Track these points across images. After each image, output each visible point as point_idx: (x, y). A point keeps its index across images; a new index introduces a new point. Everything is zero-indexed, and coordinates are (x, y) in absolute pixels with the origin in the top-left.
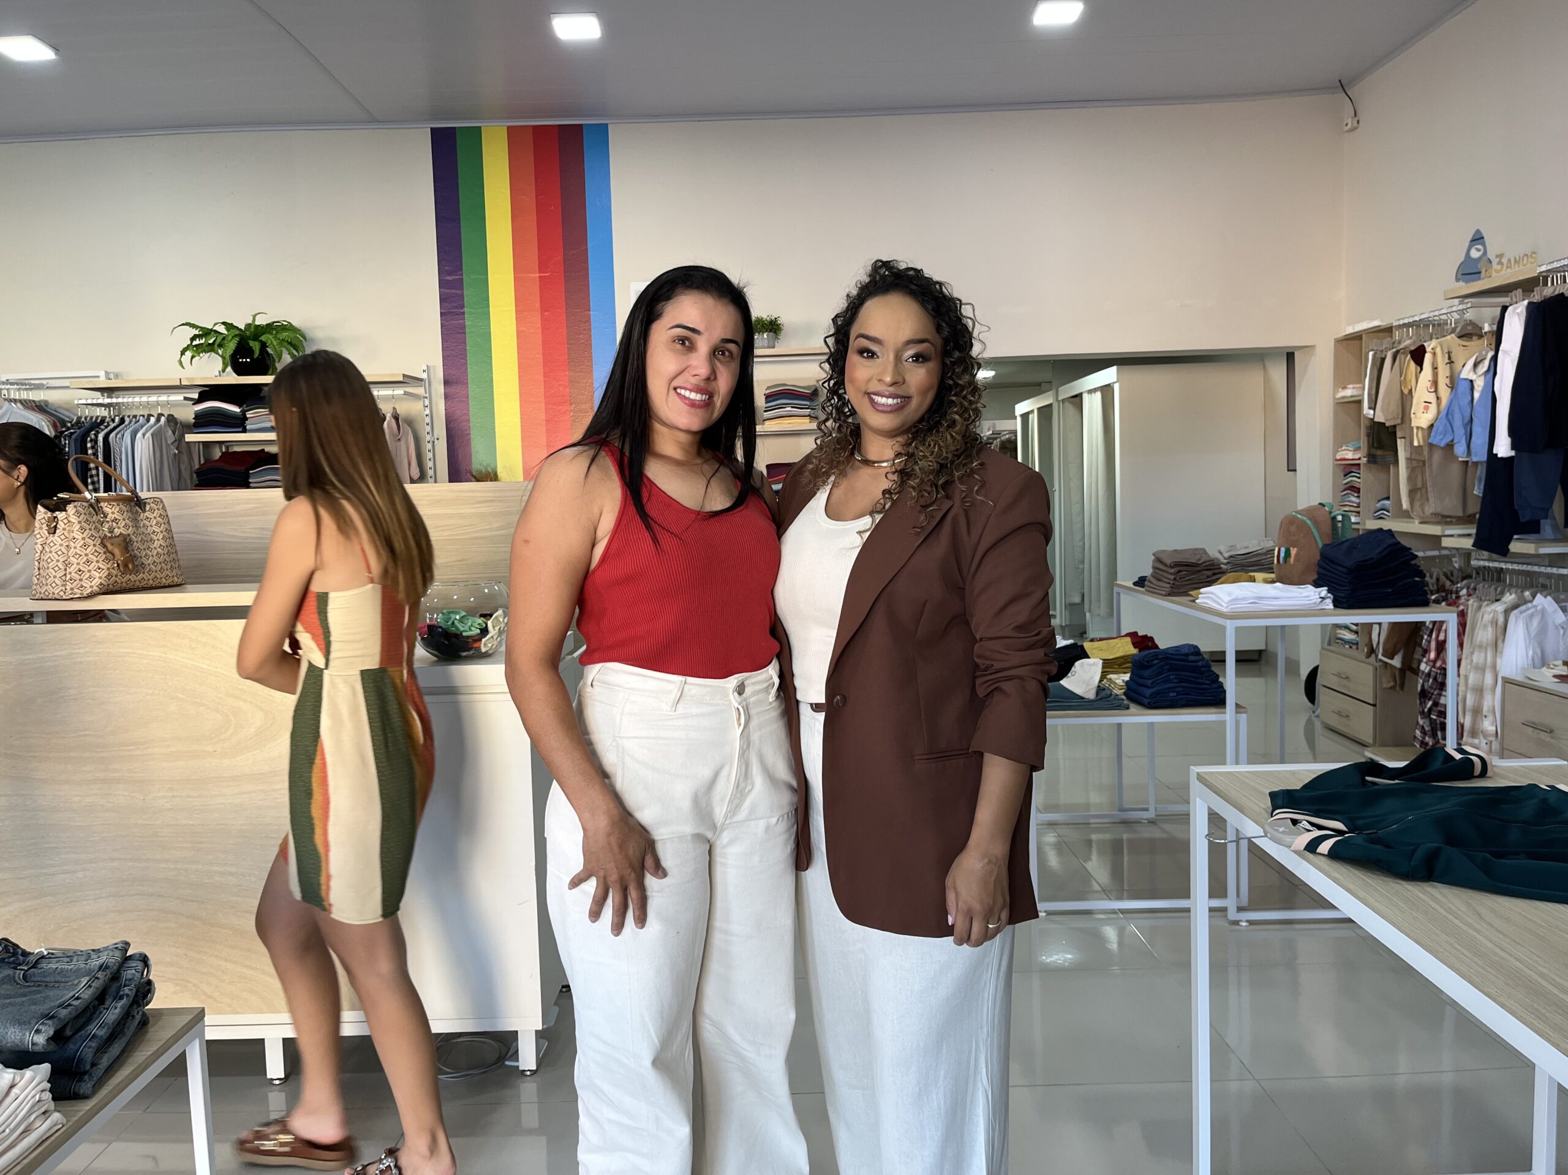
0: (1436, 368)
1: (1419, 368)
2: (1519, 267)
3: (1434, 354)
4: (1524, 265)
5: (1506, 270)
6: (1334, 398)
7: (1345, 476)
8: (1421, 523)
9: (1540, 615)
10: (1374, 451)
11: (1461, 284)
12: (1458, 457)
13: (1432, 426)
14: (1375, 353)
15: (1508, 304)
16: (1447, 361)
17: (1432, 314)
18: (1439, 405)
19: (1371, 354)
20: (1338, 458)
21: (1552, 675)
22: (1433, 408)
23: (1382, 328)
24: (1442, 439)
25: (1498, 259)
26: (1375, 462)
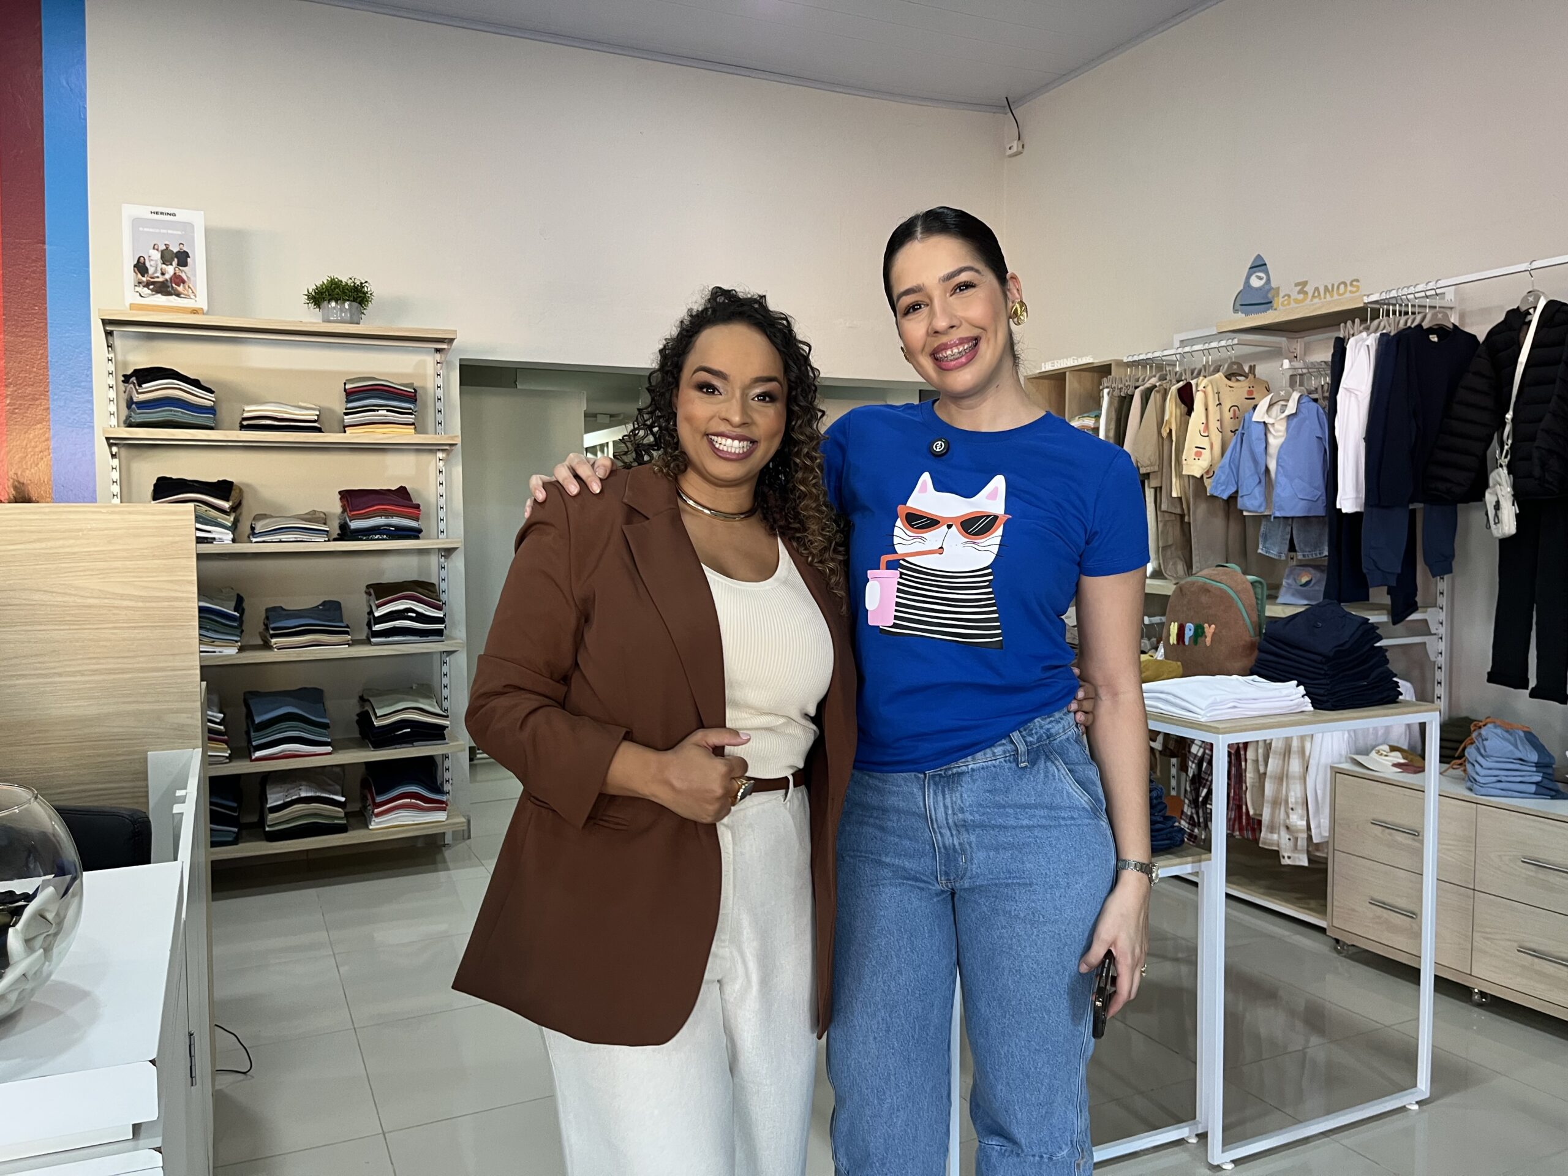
0: (1207, 412)
2: (1332, 296)
3: (1205, 393)
4: (1340, 295)
5: (1311, 300)
11: (1240, 315)
13: (1205, 475)
14: (1113, 392)
15: (1345, 337)
16: (1218, 403)
19: (1106, 391)
21: (1391, 764)
22: (1206, 454)
23: (1095, 365)
24: (1224, 491)
25: (1300, 287)
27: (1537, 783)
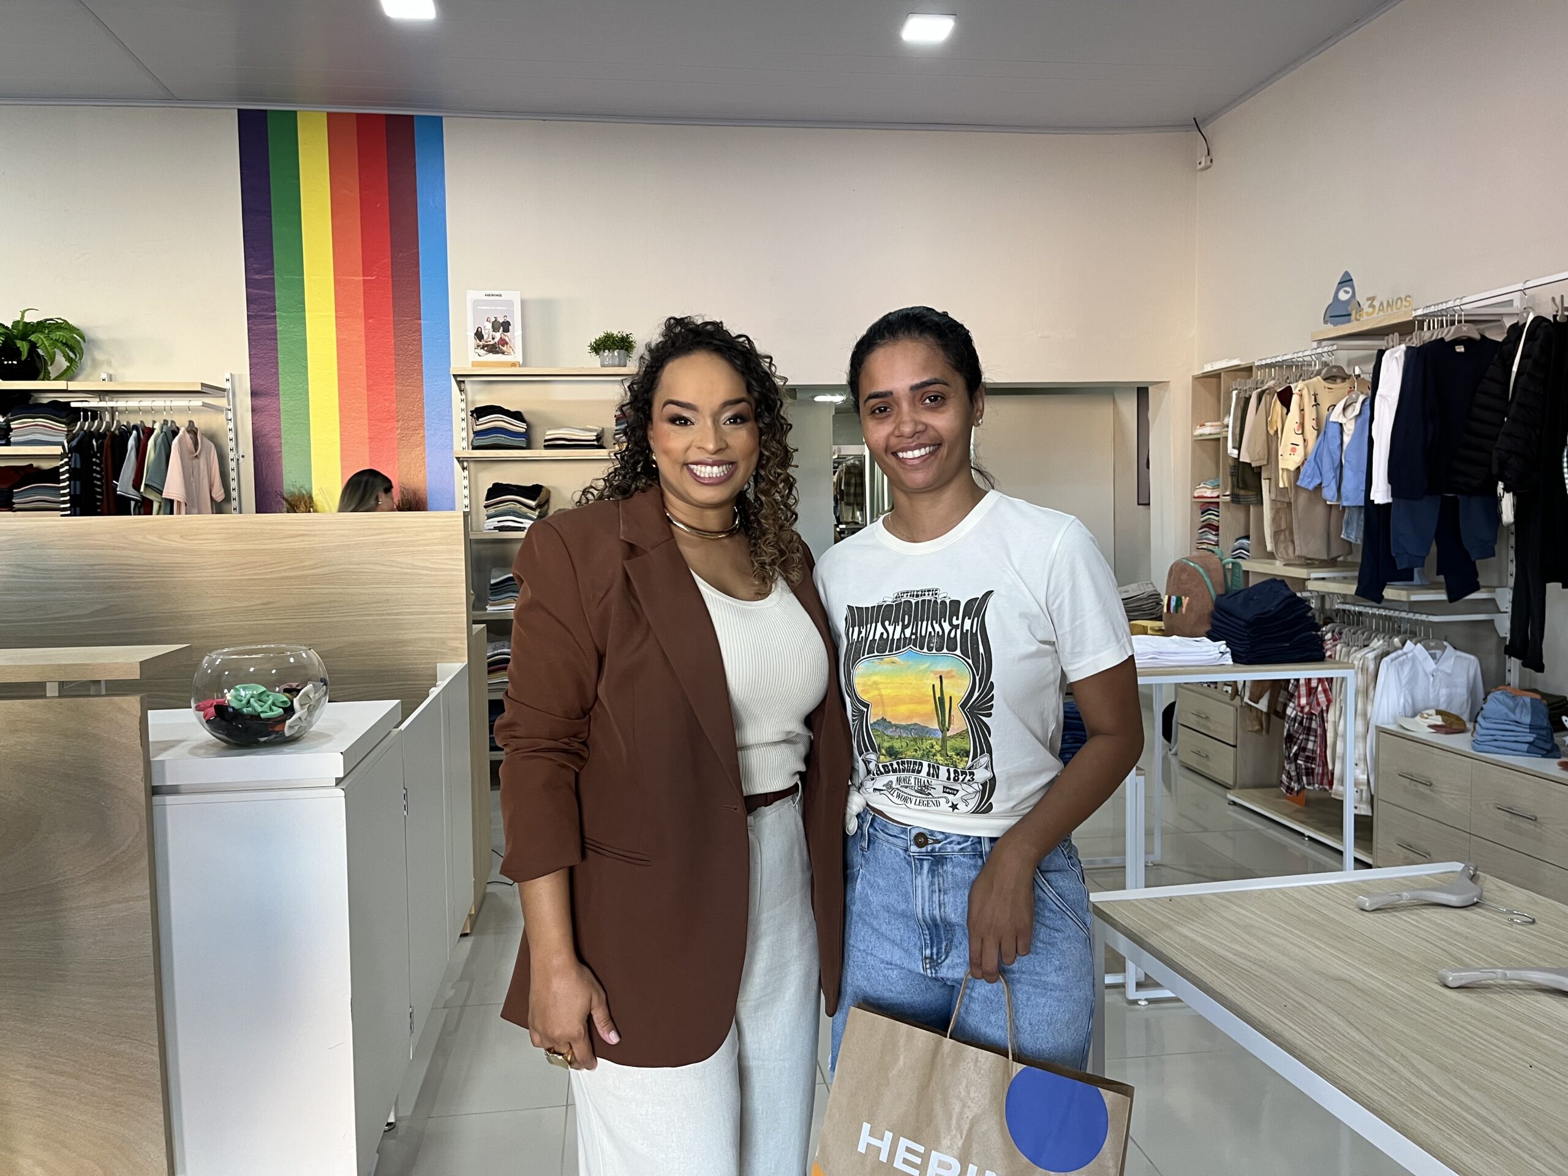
0: (1303, 410)
1: (1285, 410)
2: (1392, 310)
3: (1301, 396)
4: (1397, 309)
5: (1378, 313)
6: (1193, 436)
7: (1202, 513)
8: (1285, 565)
9: (1411, 662)
10: (1237, 491)
11: (1330, 326)
12: (1326, 501)
13: (1298, 468)
14: (1239, 393)
15: (1384, 348)
16: (1314, 403)
17: (1295, 356)
18: (1305, 447)
19: (1235, 393)
20: (1196, 495)
21: (1427, 725)
22: (1300, 450)
23: (1241, 367)
24: (1310, 483)
25: (1370, 302)
26: (1238, 502)
27: (1529, 743)
